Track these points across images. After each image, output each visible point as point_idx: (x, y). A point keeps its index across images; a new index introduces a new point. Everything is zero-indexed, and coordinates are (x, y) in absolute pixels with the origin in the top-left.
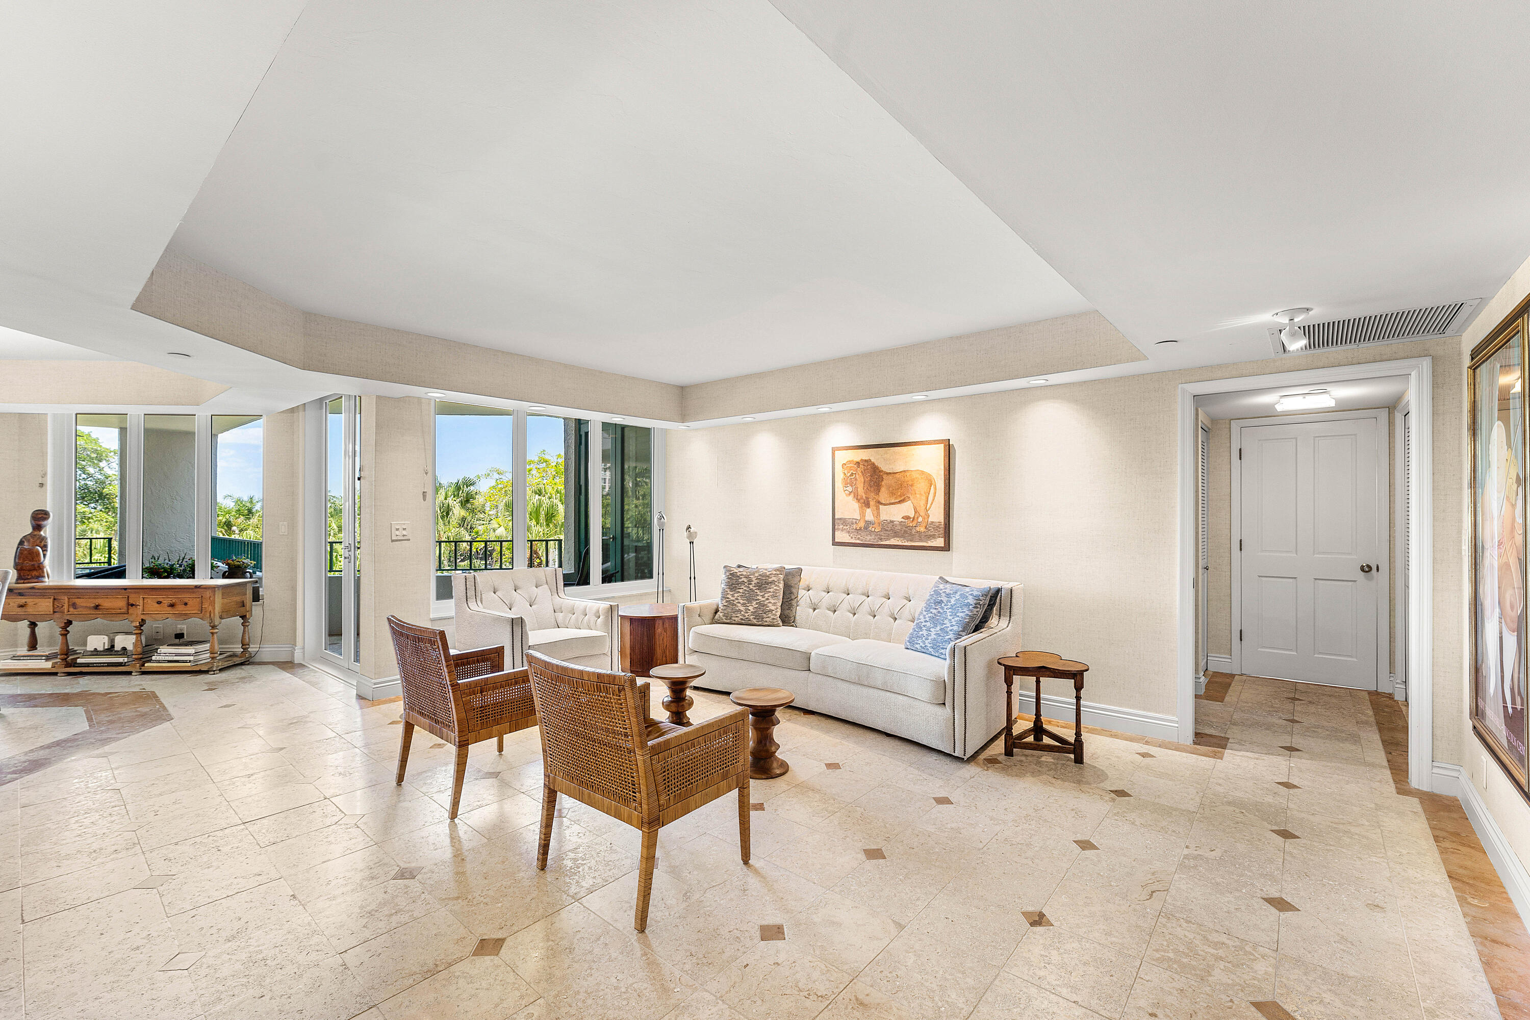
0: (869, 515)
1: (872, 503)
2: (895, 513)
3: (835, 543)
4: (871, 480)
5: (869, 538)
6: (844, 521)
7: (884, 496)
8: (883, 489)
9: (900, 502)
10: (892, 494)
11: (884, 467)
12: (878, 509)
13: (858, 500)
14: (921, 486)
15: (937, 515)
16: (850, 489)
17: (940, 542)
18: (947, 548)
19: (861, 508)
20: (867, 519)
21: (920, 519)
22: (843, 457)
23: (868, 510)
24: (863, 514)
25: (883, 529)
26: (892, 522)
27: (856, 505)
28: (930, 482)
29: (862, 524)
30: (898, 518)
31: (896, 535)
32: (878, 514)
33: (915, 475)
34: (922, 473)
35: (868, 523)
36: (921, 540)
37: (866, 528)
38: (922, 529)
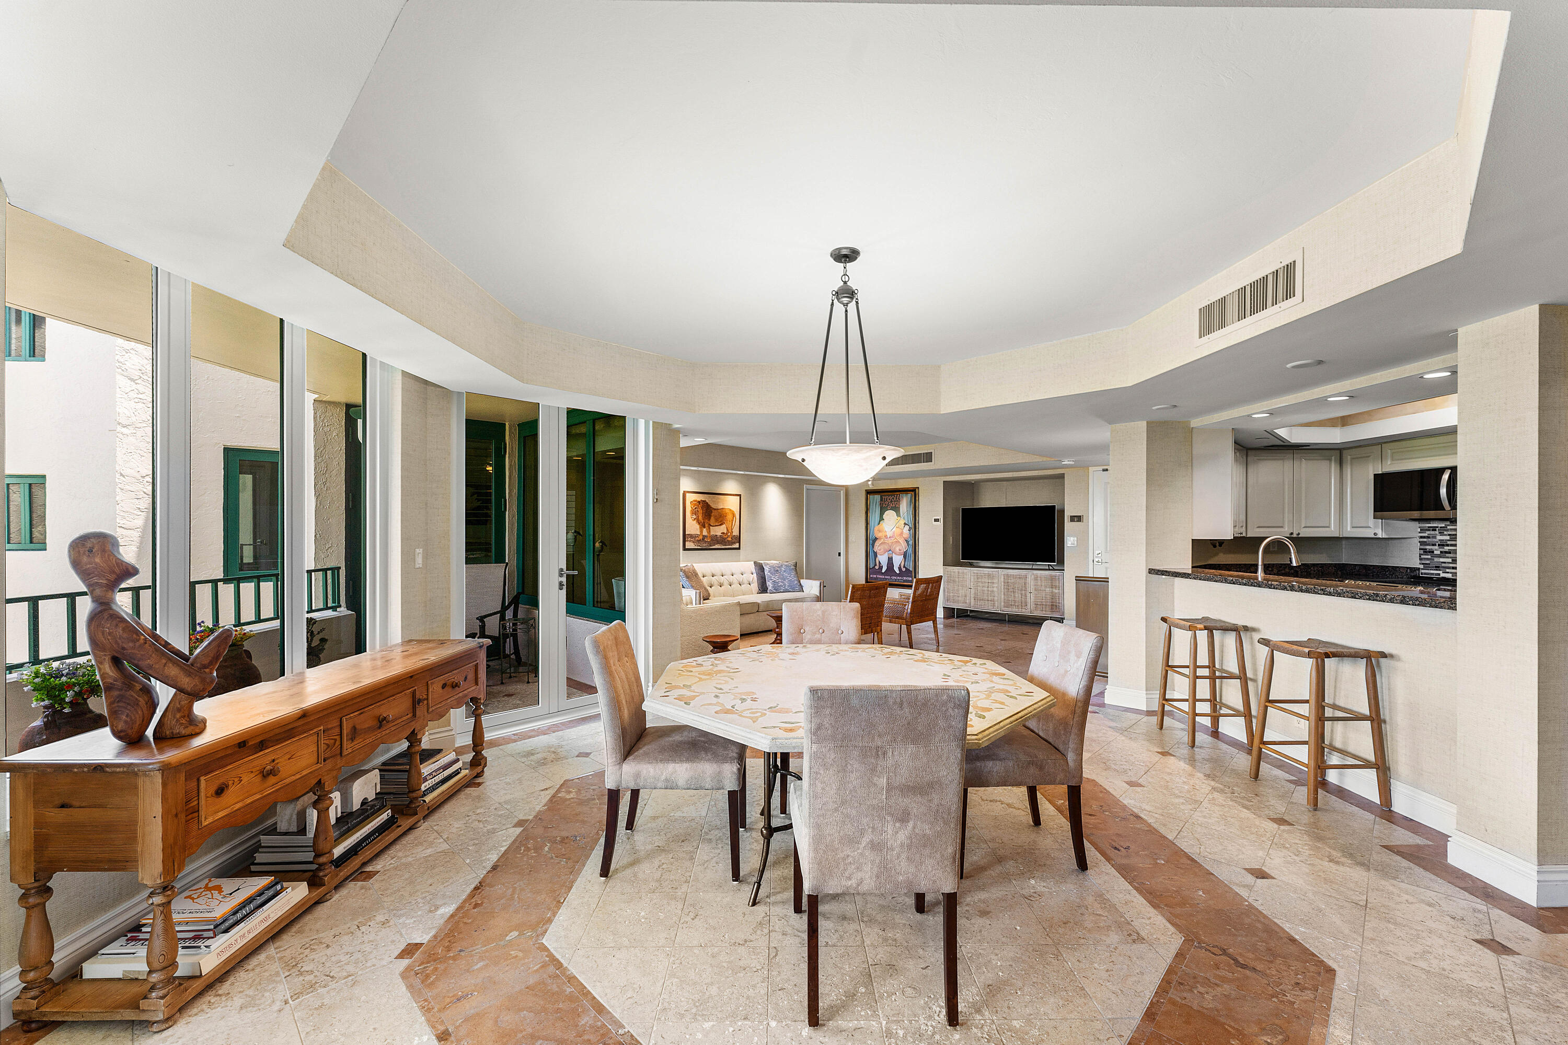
0: (705, 532)
1: (706, 525)
2: (718, 531)
3: (685, 549)
4: (706, 512)
5: (705, 545)
6: (691, 536)
7: (712, 521)
8: (712, 518)
9: (720, 525)
10: (716, 520)
11: (713, 506)
12: (709, 528)
13: (699, 523)
14: (730, 517)
15: (736, 533)
16: (694, 517)
17: (737, 546)
18: (739, 548)
19: (700, 528)
20: (704, 534)
21: (729, 534)
22: (690, 498)
23: (705, 529)
24: (701, 532)
25: (712, 540)
26: (716, 535)
27: (698, 526)
28: (734, 515)
29: (701, 537)
30: (719, 534)
31: (718, 543)
32: (709, 532)
33: (727, 511)
34: (730, 510)
35: (704, 537)
36: (729, 545)
37: (703, 539)
38: (730, 539)
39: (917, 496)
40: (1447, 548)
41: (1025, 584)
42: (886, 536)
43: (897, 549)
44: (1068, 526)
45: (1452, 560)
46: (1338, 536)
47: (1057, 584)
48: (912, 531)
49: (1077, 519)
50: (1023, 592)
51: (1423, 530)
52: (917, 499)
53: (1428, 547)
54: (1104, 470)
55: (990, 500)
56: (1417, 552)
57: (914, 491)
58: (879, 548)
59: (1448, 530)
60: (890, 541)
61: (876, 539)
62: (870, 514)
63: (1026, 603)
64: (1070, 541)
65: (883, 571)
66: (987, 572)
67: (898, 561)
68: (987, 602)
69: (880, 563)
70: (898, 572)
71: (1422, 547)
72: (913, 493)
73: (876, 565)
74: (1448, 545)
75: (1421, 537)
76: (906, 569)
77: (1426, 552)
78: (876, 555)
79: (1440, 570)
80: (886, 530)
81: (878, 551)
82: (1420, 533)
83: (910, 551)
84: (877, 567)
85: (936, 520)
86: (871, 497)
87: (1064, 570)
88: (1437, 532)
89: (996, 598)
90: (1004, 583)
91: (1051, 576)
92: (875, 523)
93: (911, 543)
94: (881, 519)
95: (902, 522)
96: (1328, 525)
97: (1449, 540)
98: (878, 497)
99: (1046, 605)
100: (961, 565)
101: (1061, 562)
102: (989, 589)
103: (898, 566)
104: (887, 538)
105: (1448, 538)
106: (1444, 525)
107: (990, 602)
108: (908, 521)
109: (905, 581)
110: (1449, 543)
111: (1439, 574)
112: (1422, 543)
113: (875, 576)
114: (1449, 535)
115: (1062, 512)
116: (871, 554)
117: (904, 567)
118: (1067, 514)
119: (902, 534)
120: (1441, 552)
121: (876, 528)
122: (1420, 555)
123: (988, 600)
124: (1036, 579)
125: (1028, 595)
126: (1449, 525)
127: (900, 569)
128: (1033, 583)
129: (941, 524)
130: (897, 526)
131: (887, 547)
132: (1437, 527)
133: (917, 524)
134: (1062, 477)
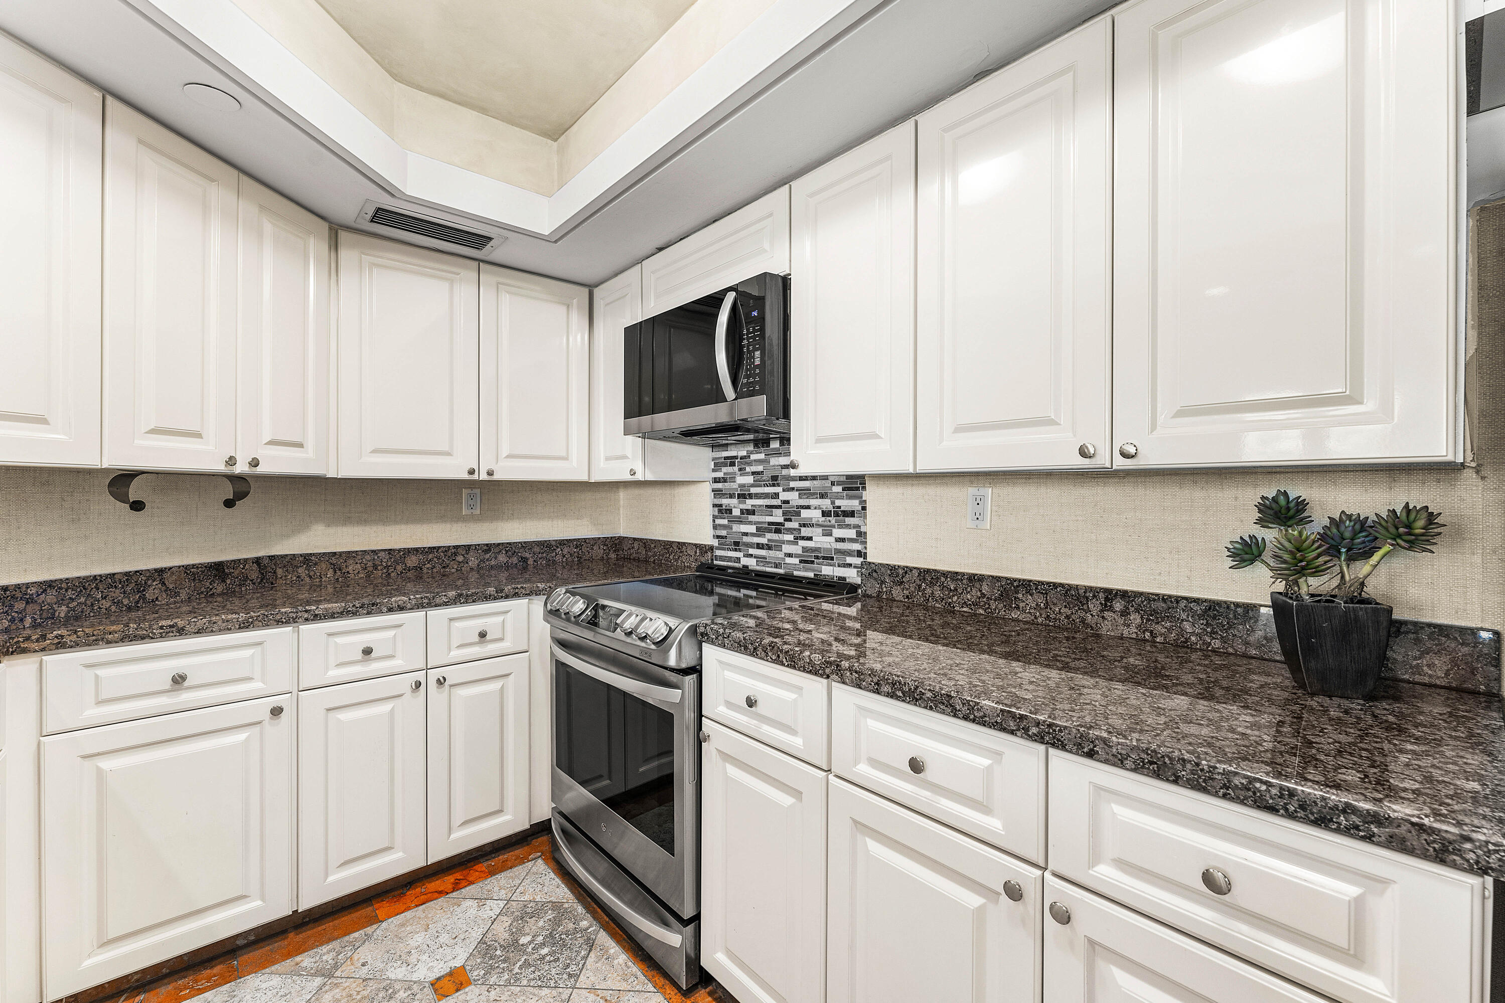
40: (749, 503)
45: (758, 529)
46: (584, 478)
51: (718, 466)
53: (725, 501)
56: (708, 512)
59: (750, 464)
71: (717, 502)
74: (751, 496)
75: (716, 480)
77: (724, 511)
79: (740, 550)
82: (714, 470)
88: (736, 469)
96: (564, 454)
97: (753, 486)
105: (749, 480)
106: (744, 453)
110: (753, 490)
111: (738, 560)
112: (717, 493)
114: (753, 473)
120: (742, 511)
122: (715, 517)
126: (752, 453)
132: (736, 457)
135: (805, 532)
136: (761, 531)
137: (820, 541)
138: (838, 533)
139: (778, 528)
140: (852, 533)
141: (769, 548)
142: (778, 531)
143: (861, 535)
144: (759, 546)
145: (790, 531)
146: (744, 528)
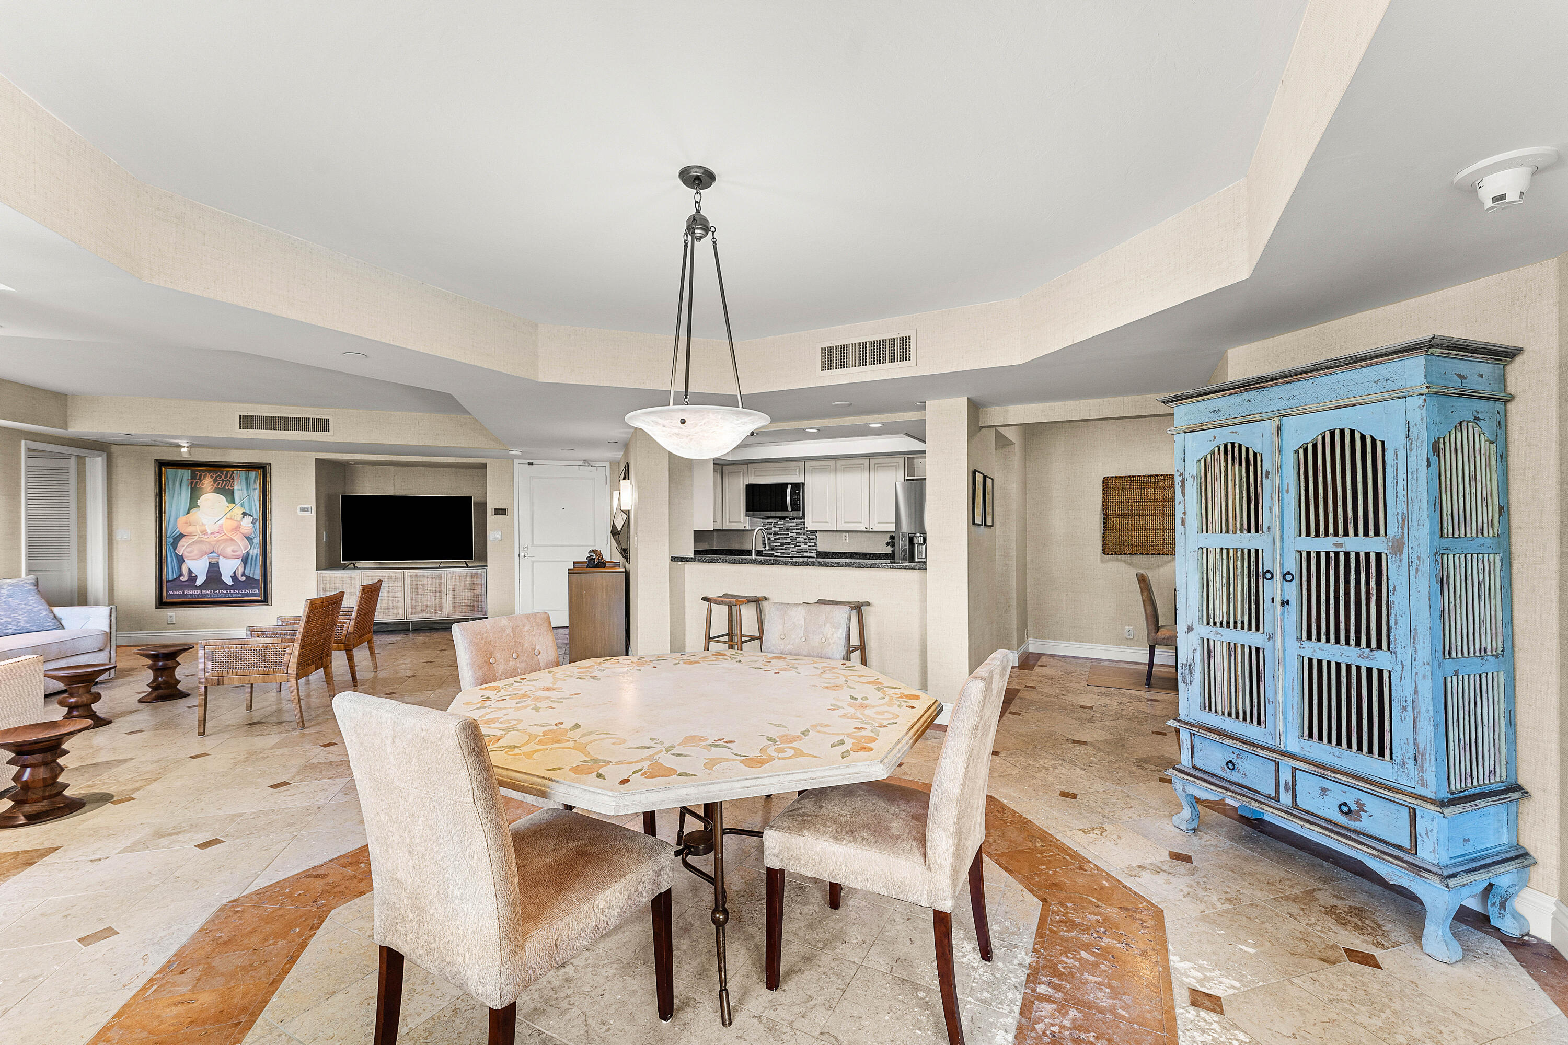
39: (268, 476)
41: (440, 584)
42: (204, 532)
43: (229, 551)
44: (491, 518)
47: (479, 582)
48: (259, 525)
49: (501, 512)
50: (438, 594)
52: (268, 479)
54: (529, 464)
55: (369, 486)
57: (263, 469)
58: (189, 549)
60: (213, 539)
61: (182, 536)
62: (167, 498)
63: (441, 606)
64: (494, 534)
65: (198, 583)
66: (386, 575)
67: (229, 569)
68: (387, 611)
69: (190, 571)
70: (230, 582)
72: (260, 471)
73: (181, 575)
76: (248, 578)
78: (181, 560)
80: (205, 521)
81: (186, 554)
83: (256, 551)
84: (184, 579)
85: (303, 510)
86: (169, 472)
87: (487, 566)
89: (400, 605)
90: (412, 585)
91: (472, 574)
92: (178, 510)
93: (257, 540)
94: (193, 504)
95: (238, 511)
98: (186, 473)
99: (466, 606)
100: (345, 568)
101: (483, 557)
102: (391, 594)
103: (231, 574)
104: (207, 534)
107: (391, 610)
108: (250, 509)
109: (243, 595)
113: (179, 592)
115: (484, 505)
116: (170, 560)
117: (243, 575)
118: (490, 507)
119: (237, 529)
121: (182, 519)
123: (389, 608)
124: (454, 577)
125: (444, 596)
127: (234, 578)
128: (449, 582)
129: (313, 514)
130: (228, 516)
131: (205, 548)
133: (268, 515)
134: (484, 466)
135: (798, 545)
136: (782, 545)
137: (803, 546)
138: (809, 544)
139: (789, 544)
140: (813, 544)
141: (785, 550)
142: (789, 545)
143: (816, 545)
144: (782, 549)
145: (793, 544)
146: (775, 544)
